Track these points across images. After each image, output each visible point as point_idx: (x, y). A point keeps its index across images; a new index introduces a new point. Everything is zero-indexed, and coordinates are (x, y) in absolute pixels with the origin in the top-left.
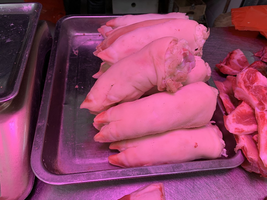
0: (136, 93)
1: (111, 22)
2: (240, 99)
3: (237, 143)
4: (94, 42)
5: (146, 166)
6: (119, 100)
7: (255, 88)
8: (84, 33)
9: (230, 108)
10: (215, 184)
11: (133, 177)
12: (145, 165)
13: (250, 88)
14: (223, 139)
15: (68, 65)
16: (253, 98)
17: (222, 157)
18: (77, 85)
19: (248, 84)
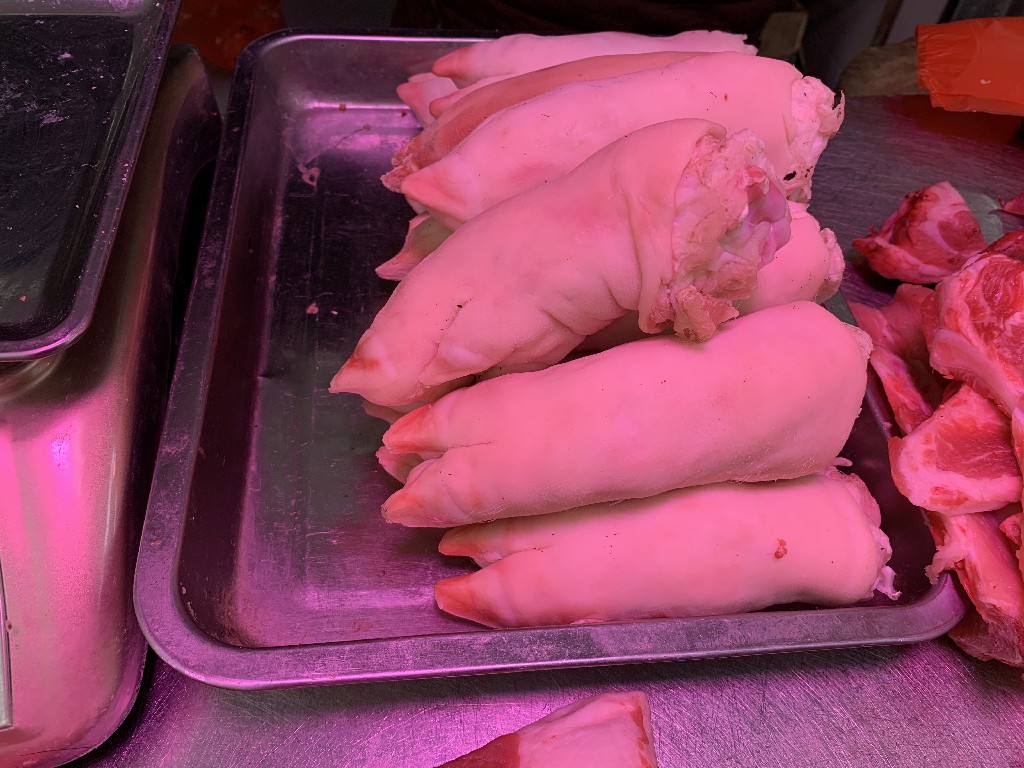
0: (553, 340)
1: (452, 62)
2: (952, 374)
3: (938, 548)
4: (382, 139)
5: (584, 625)
6: (486, 366)
7: (1013, 333)
8: (343, 103)
9: (912, 408)
10: (846, 701)
11: (534, 667)
12: (582, 622)
13: (996, 333)
14: (885, 527)
15: (279, 222)
16: (1008, 372)
17: (878, 600)
18: (314, 304)
19: (987, 317)
